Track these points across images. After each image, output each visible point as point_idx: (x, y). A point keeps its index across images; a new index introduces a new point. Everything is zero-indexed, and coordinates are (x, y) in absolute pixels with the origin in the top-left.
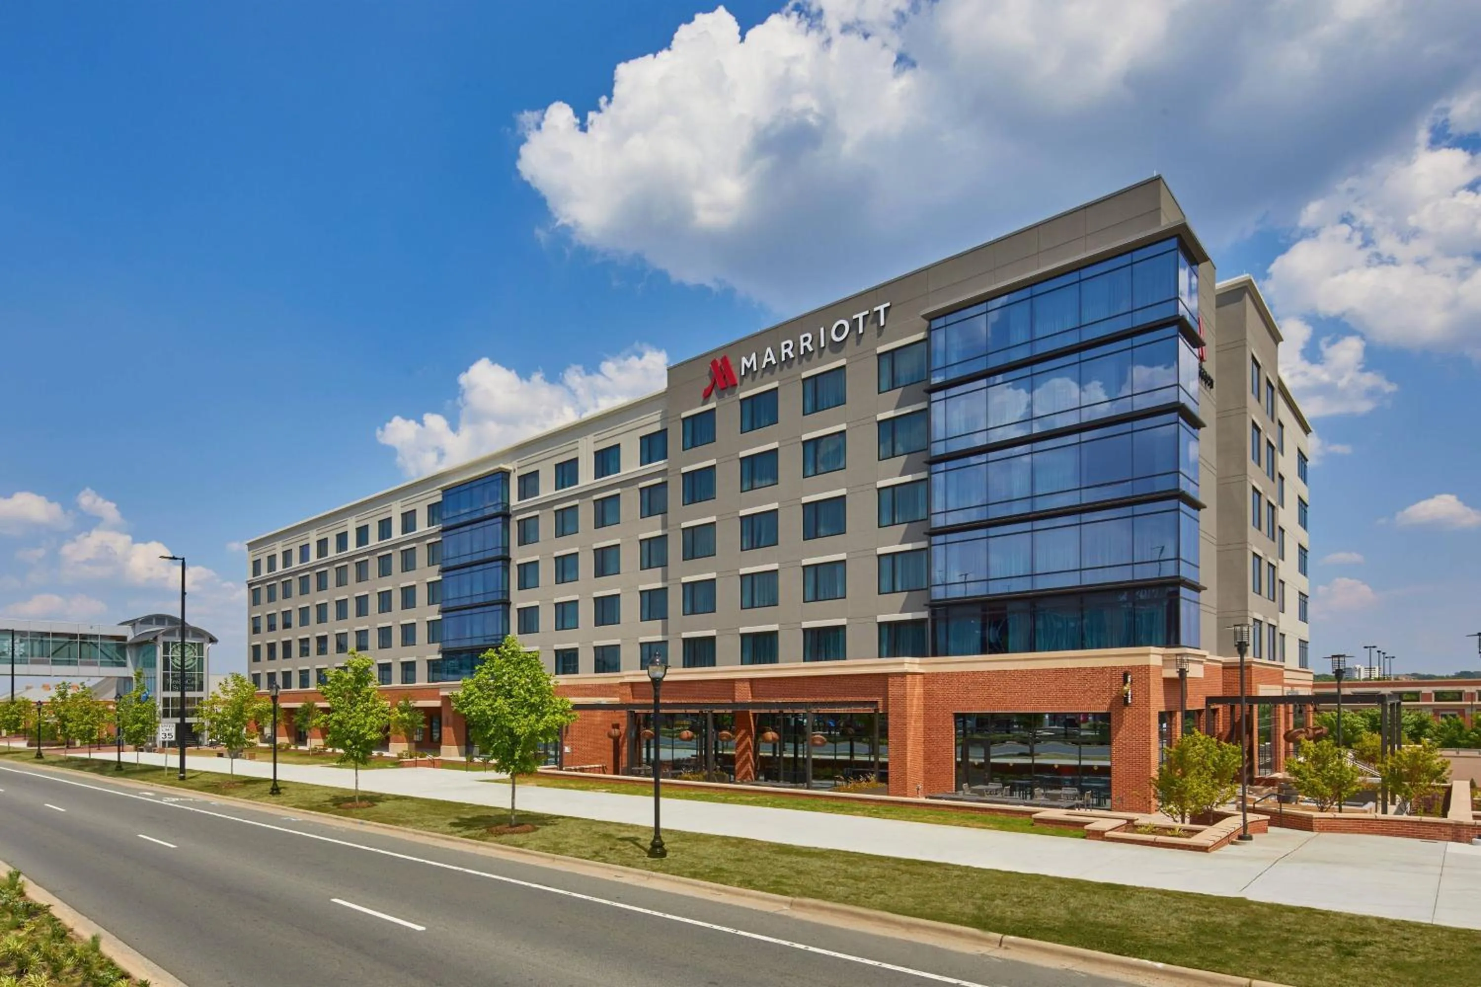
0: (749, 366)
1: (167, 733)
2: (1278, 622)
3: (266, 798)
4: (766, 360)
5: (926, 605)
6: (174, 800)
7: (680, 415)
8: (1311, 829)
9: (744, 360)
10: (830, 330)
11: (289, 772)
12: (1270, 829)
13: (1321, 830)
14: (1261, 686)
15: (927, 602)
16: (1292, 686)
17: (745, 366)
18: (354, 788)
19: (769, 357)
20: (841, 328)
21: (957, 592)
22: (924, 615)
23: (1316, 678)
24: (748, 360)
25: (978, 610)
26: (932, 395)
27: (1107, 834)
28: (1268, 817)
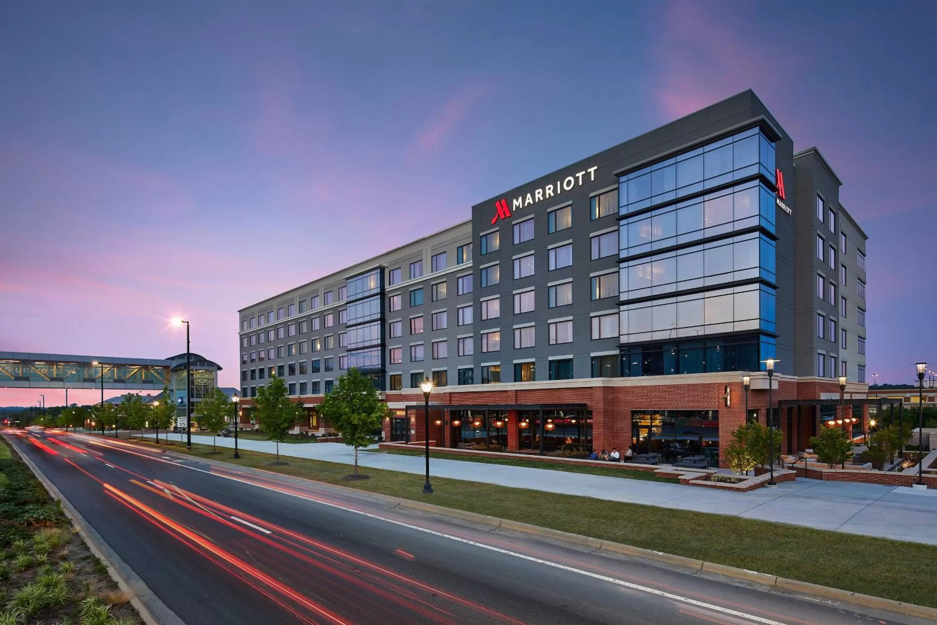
0: (517, 205)
1: (182, 422)
2: (838, 355)
3: (231, 460)
4: (527, 201)
5: (616, 346)
6: (179, 461)
7: (479, 234)
8: (821, 479)
9: (515, 201)
10: (563, 183)
11: (245, 444)
12: (796, 478)
13: (828, 479)
14: (822, 394)
15: (618, 345)
16: (851, 393)
17: (516, 205)
18: (276, 453)
19: (529, 199)
20: (569, 182)
21: (634, 339)
22: (617, 352)
23: (871, 388)
24: (517, 201)
25: (640, 351)
26: (621, 222)
27: (690, 482)
28: (795, 472)
